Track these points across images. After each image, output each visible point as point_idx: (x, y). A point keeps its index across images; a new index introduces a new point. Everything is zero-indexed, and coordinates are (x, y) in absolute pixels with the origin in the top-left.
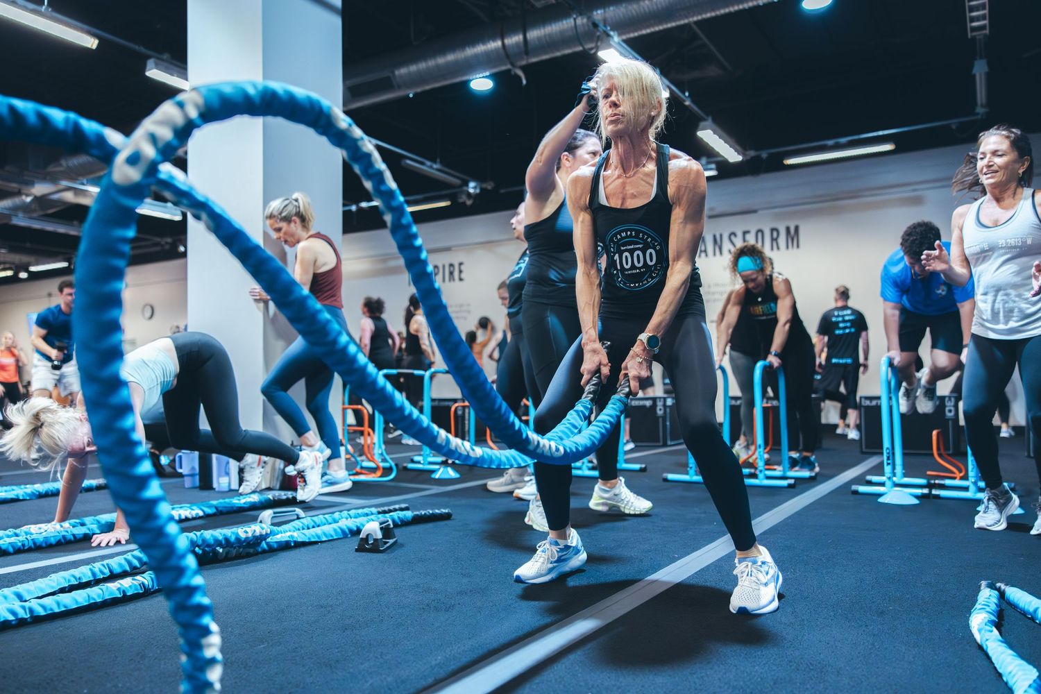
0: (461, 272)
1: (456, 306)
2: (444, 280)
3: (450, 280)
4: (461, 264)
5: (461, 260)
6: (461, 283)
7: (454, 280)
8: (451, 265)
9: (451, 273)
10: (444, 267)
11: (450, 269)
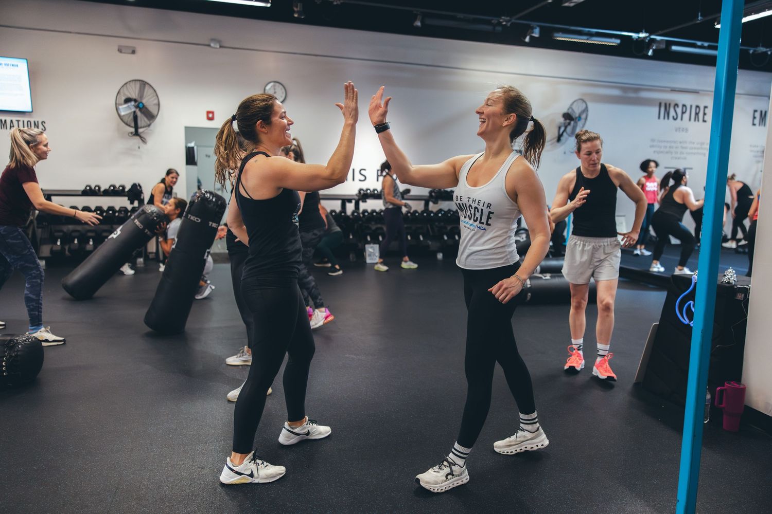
0: (705, 114)
1: (698, 144)
2: (690, 120)
3: (695, 120)
4: (706, 107)
5: (706, 105)
6: (704, 123)
7: (698, 121)
8: (697, 107)
9: (697, 114)
10: (691, 106)
11: (696, 109)
